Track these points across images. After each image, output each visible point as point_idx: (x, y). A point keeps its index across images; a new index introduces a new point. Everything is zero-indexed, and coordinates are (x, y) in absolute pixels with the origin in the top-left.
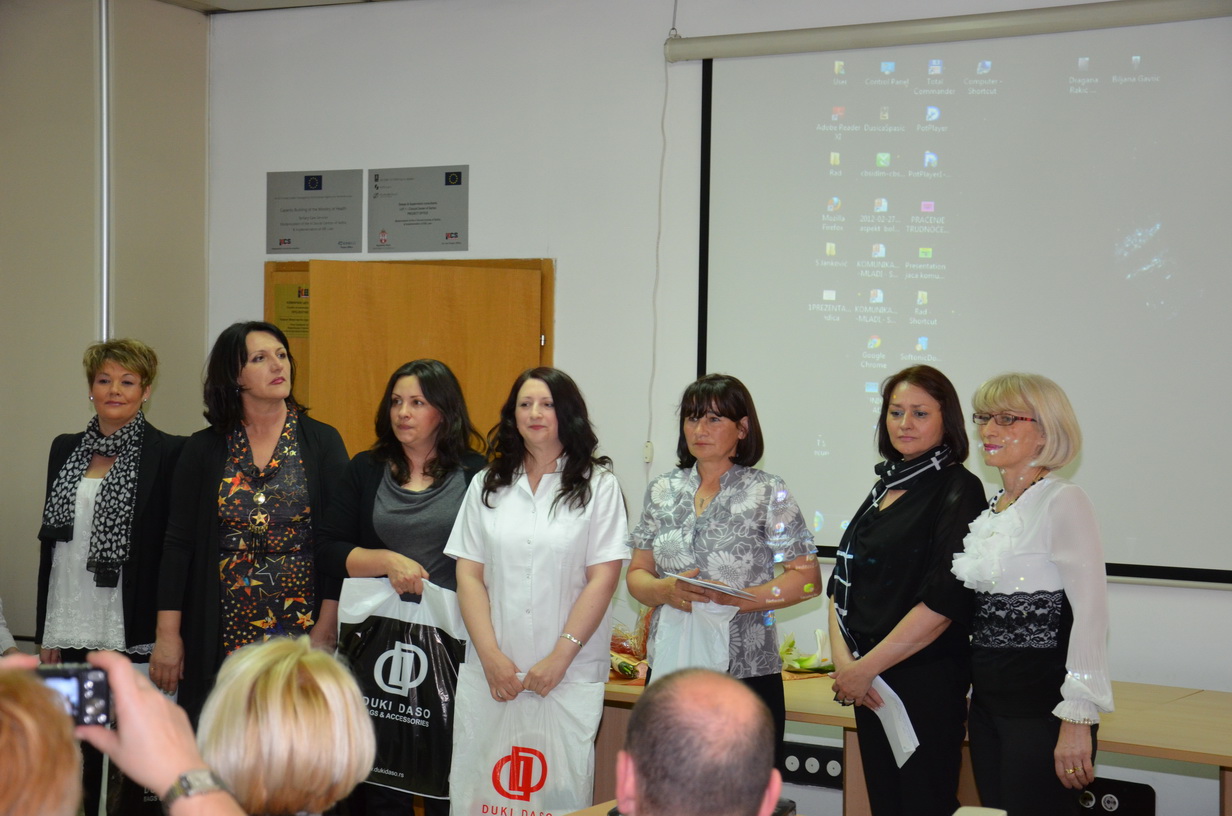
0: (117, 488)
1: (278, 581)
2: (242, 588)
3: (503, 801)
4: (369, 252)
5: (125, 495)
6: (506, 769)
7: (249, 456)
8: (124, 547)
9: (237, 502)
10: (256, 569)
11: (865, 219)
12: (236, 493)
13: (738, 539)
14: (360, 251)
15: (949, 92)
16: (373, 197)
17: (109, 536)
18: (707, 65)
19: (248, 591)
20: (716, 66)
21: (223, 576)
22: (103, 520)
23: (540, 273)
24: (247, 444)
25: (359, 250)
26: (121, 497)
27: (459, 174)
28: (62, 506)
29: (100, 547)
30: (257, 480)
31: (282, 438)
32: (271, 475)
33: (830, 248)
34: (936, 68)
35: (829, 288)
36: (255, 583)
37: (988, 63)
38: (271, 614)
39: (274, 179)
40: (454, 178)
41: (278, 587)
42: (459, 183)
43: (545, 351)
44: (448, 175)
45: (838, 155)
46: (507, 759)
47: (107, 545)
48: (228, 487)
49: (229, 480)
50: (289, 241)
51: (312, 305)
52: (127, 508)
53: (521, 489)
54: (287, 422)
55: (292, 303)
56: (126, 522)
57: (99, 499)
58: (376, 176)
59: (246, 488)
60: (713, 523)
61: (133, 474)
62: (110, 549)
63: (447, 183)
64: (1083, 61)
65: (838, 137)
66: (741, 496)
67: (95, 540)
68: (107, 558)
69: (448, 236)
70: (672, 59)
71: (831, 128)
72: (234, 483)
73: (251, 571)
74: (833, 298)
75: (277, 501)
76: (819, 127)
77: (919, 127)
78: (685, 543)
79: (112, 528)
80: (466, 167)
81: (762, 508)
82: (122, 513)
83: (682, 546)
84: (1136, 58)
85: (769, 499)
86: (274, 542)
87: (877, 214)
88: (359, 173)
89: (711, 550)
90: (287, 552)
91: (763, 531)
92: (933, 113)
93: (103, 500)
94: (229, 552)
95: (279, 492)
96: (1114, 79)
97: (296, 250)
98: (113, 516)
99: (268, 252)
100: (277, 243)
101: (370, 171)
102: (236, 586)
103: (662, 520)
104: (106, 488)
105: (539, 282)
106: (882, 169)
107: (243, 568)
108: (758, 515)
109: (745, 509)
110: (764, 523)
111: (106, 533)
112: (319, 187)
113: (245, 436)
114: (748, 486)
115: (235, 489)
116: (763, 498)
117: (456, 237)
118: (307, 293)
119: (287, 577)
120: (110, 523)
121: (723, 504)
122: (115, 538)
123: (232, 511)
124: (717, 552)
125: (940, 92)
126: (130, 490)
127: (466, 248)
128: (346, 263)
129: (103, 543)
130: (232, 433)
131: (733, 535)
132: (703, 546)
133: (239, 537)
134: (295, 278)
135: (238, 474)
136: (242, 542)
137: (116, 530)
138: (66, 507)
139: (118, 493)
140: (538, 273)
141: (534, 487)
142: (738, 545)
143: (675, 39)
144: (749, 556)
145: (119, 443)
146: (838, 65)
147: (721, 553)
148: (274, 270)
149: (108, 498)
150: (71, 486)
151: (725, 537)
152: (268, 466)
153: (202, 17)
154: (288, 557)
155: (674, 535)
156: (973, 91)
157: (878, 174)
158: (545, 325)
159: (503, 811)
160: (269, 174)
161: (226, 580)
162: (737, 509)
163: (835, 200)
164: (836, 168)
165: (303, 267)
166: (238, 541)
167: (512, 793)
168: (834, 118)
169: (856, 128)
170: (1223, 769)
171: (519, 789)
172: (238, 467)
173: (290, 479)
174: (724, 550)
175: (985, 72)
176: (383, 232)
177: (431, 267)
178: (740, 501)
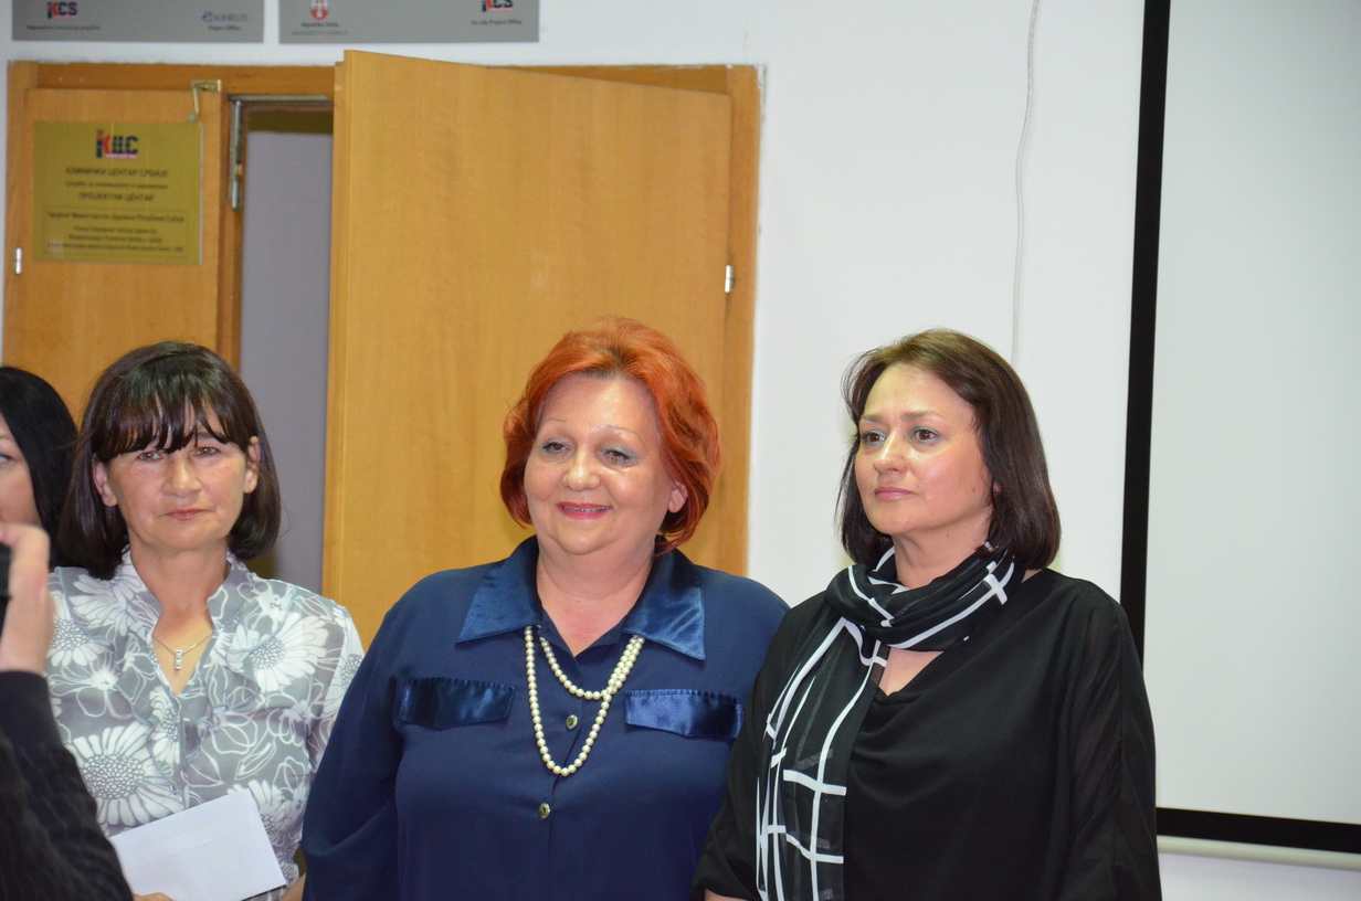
4: (284, 39)
14: (258, 38)
23: (730, 101)
25: (256, 36)
55: (79, 171)
60: (220, 712)
78: (159, 763)
81: (322, 675)
83: (149, 769)
85: (338, 654)
89: (229, 780)
97: (90, 30)
99: (17, 35)
100: (40, 11)
105: (727, 126)
108: (315, 691)
109: (288, 682)
114: (281, 625)
116: (323, 653)
117: (508, 6)
121: (238, 667)
124: (245, 784)
128: (414, 60)
131: (269, 739)
132: (207, 770)
142: (284, 764)
147: (253, 784)
148: (34, 83)
151: (253, 747)
155: (127, 738)
162: (271, 680)
174: (260, 778)
178: (272, 663)
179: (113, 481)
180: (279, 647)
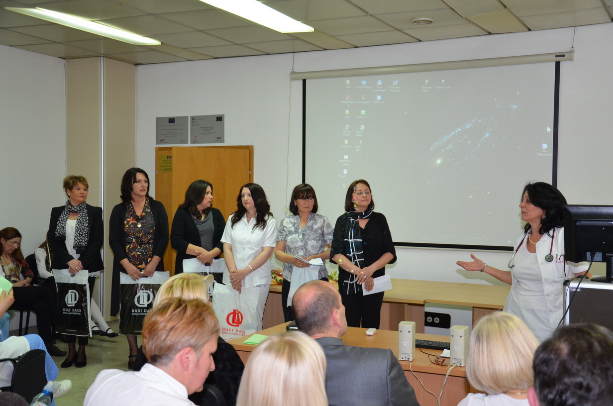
0: (83, 222)
1: (146, 253)
2: (134, 255)
3: (230, 327)
4: (191, 143)
5: (86, 224)
6: (231, 316)
7: (134, 212)
8: (86, 241)
9: (132, 226)
10: (139, 249)
11: (357, 132)
12: (132, 223)
13: (317, 237)
14: (188, 143)
15: (384, 90)
16: (192, 125)
17: (81, 237)
18: (304, 81)
19: (136, 256)
20: (307, 82)
21: (127, 251)
22: (79, 232)
23: (249, 150)
24: (133, 208)
26: (85, 225)
27: (221, 117)
28: (61, 229)
29: (78, 241)
30: (138, 219)
31: (145, 206)
32: (143, 217)
33: (346, 142)
34: (380, 83)
35: (346, 155)
36: (138, 253)
37: (397, 82)
38: (144, 263)
39: (158, 119)
40: (220, 119)
41: (146, 255)
42: (221, 120)
43: (251, 176)
44: (217, 118)
45: (348, 111)
46: (232, 313)
47: (81, 240)
48: (128, 222)
49: (129, 219)
50: (164, 140)
51: (173, 162)
52: (87, 229)
53: (244, 222)
54: (146, 201)
55: (166, 161)
56: (87, 233)
57: (77, 225)
58: (193, 118)
59: (134, 222)
60: (308, 231)
61: (87, 218)
62: (82, 242)
63: (217, 120)
64: (427, 81)
65: (348, 105)
66: (316, 223)
67: (76, 239)
68: (81, 245)
69: (218, 138)
70: (292, 79)
71: (346, 102)
72: (130, 221)
73: (137, 249)
74: (347, 158)
75: (145, 226)
76: (342, 102)
77: (374, 102)
78: (300, 238)
79: (82, 235)
80: (224, 115)
81: (323, 227)
82: (85, 230)
84: (443, 81)
85: (325, 224)
86: (145, 240)
87: (361, 130)
88: (187, 117)
89: (309, 240)
90: (148, 243)
91: (323, 234)
92: (379, 97)
93: (79, 226)
94: (130, 243)
95: (145, 223)
96: (436, 87)
97: (166, 143)
98: (82, 231)
99: (156, 144)
100: (160, 140)
101: (191, 117)
102: (132, 254)
103: (289, 231)
104: (79, 222)
105: (249, 153)
106: (363, 115)
107: (134, 249)
108: (322, 229)
109: (318, 227)
110: (323, 231)
111: (80, 237)
112: (174, 122)
113: (132, 206)
114: (317, 219)
115: (131, 222)
116: (323, 223)
117: (220, 138)
118: (171, 157)
119: (149, 251)
120: (81, 233)
121: (310, 225)
122: (83, 238)
123: (130, 229)
125: (381, 91)
126: (88, 223)
127: (223, 142)
128: (184, 147)
129: (79, 240)
130: (128, 205)
131: (315, 235)
133: (133, 238)
134: (166, 153)
135: (132, 218)
136: (134, 239)
137: (84, 235)
138: (62, 229)
139: (84, 224)
140: (248, 151)
141: (248, 222)
143: (293, 73)
144: (320, 242)
145: (81, 208)
146: (348, 82)
148: (159, 150)
149: (80, 225)
150: (64, 222)
151: (313, 236)
152: (141, 215)
153: (134, 66)
154: (149, 245)
155: (296, 236)
156: (392, 91)
157: (361, 117)
158: (251, 168)
159: (229, 330)
160: (157, 118)
161: (129, 252)
162: (315, 227)
163: (348, 125)
164: (347, 115)
165: (170, 149)
166: (133, 239)
167: (233, 324)
168: (347, 99)
169: (354, 102)
170: (474, 307)
171: (236, 323)
172: (131, 215)
173: (149, 219)
174: (313, 240)
175: (396, 84)
176: (196, 137)
177: (212, 149)
178: (316, 225)
179: (297, 203)
180: (317, 223)
